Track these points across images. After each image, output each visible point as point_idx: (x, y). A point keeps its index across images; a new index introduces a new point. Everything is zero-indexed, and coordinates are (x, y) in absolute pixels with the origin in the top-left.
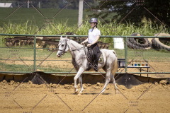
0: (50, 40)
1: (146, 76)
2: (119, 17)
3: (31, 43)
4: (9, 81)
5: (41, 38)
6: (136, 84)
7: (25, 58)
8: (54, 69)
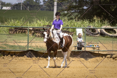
0: (37, 30)
1: (97, 52)
2: (79, 15)
3: (25, 32)
4: (12, 56)
5: (31, 29)
6: (91, 57)
7: (21, 41)
8: (40, 48)
